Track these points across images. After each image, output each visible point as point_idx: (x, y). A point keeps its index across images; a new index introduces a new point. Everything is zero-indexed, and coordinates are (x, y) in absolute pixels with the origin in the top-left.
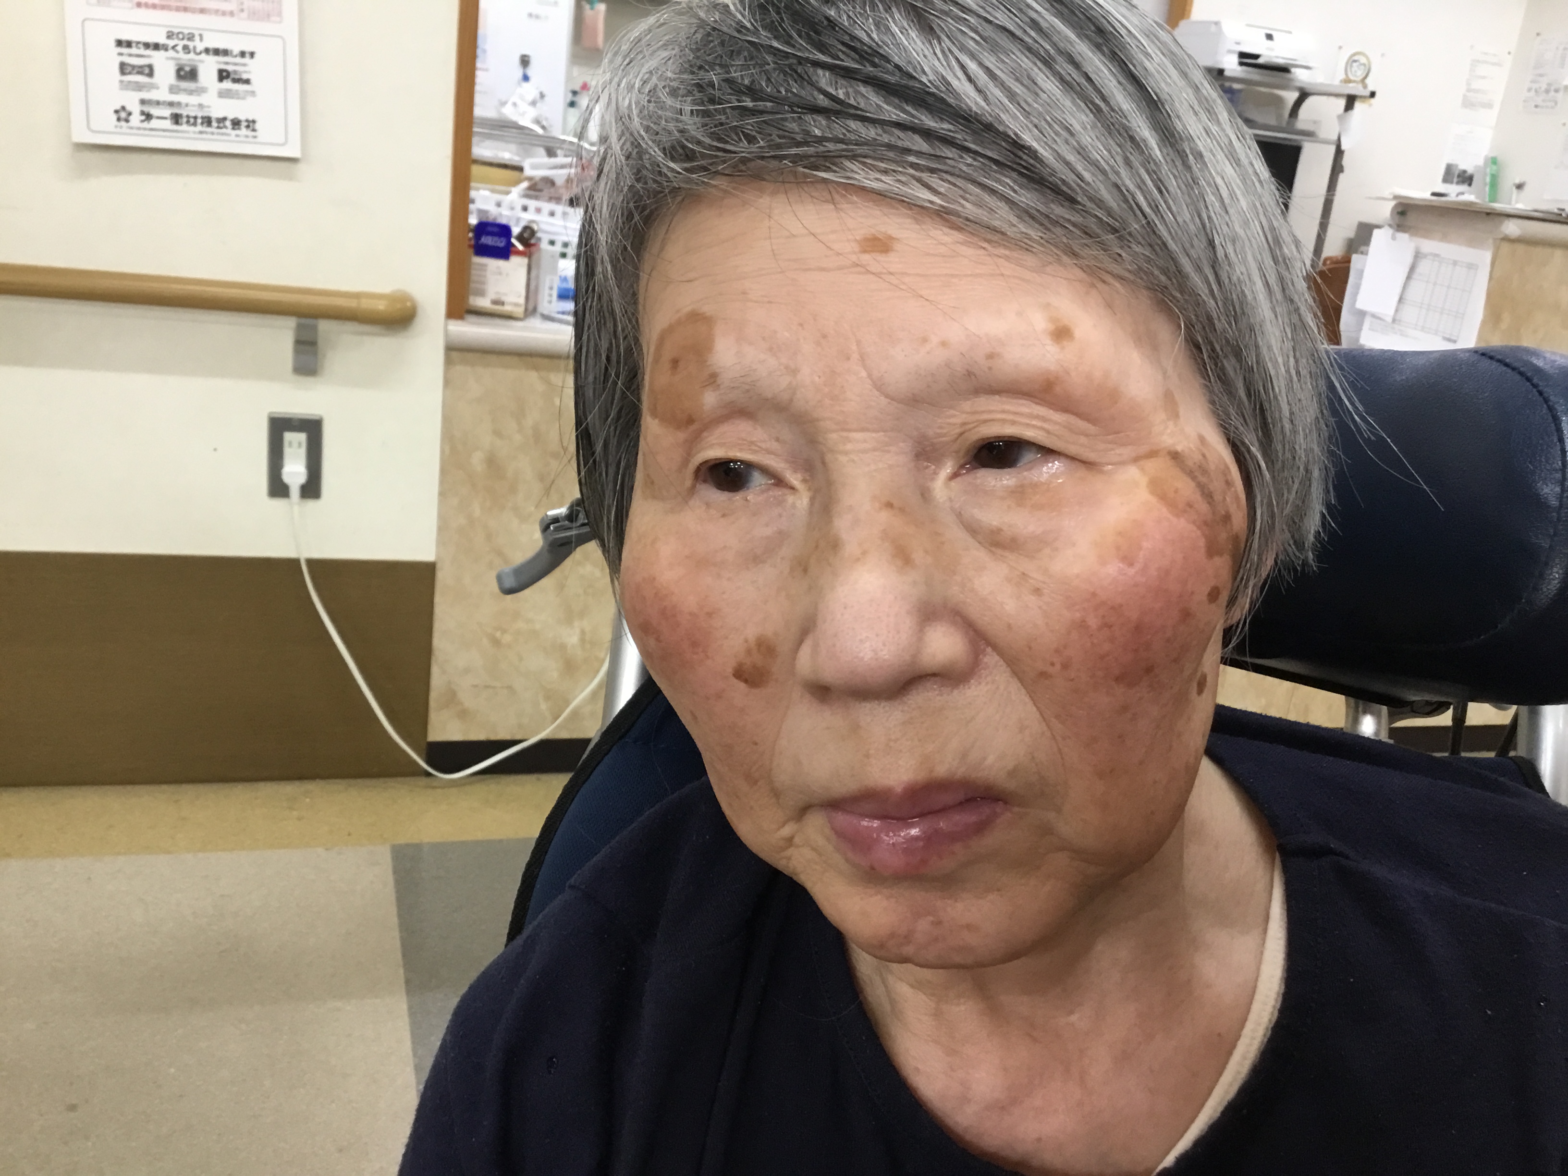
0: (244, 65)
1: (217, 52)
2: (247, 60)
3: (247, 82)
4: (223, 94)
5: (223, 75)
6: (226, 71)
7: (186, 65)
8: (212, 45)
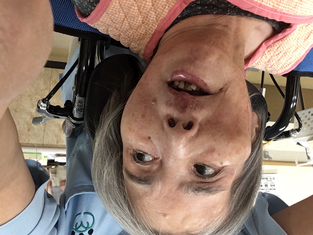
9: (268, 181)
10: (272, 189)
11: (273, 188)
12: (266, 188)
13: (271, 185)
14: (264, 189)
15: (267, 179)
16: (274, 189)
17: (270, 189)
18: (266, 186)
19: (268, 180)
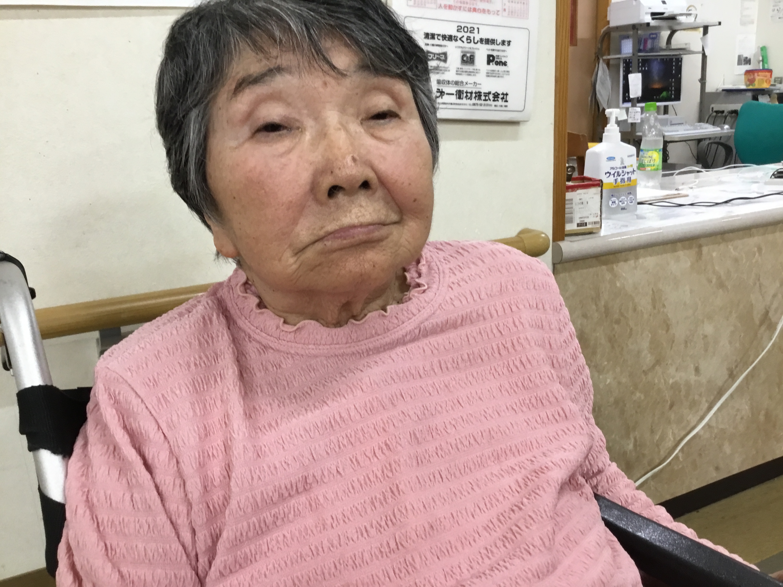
0: (504, 51)
1: (488, 41)
2: (505, 47)
3: (505, 64)
4: (489, 74)
5: (491, 59)
6: (492, 56)
7: (468, 52)
8: (484, 37)
9: (457, 83)
10: (441, 42)
11: (436, 42)
12: (472, 45)
13: (445, 61)
14: (481, 40)
15: (459, 94)
16: (433, 36)
17: (450, 38)
18: (468, 55)
19: (453, 89)
